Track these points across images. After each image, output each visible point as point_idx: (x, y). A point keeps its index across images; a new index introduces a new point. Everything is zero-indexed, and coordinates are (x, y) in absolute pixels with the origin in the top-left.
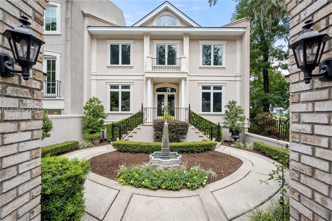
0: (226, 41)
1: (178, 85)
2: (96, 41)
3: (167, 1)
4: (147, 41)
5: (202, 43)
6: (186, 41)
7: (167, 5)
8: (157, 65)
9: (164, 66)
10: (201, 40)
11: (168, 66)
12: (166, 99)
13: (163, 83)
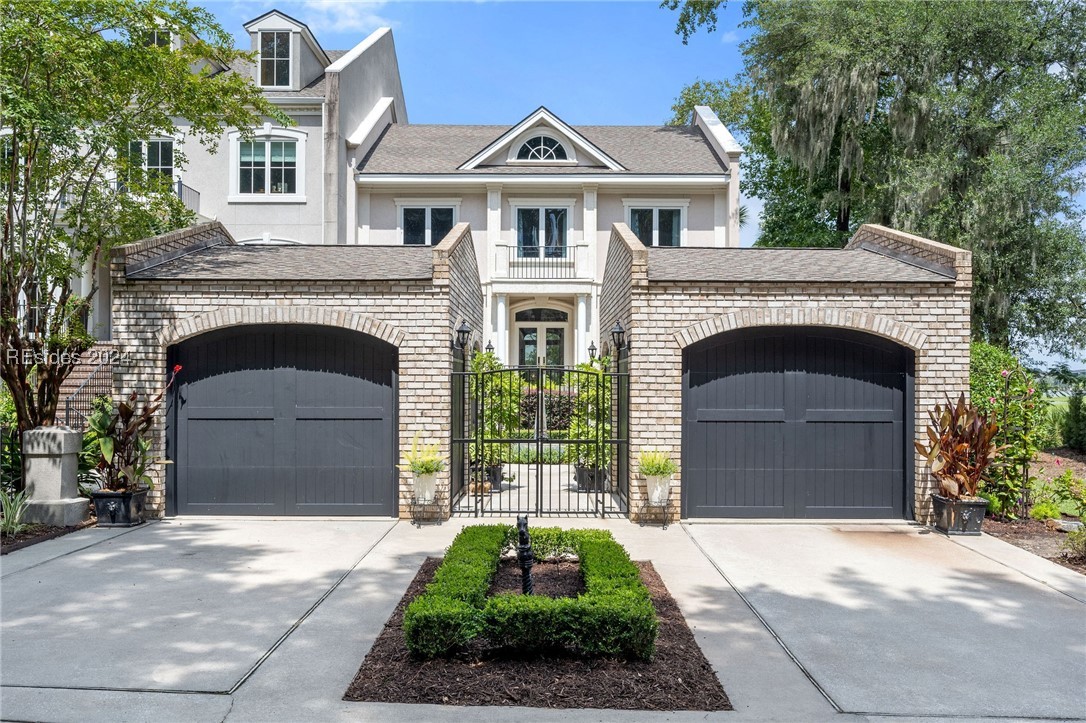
0: (689, 200)
1: (573, 304)
2: (369, 200)
3: (542, 107)
4: (494, 199)
5: (630, 204)
6: (590, 199)
7: (542, 114)
8: (520, 260)
9: (537, 259)
10: (628, 196)
11: (546, 259)
12: (542, 338)
13: (533, 298)
